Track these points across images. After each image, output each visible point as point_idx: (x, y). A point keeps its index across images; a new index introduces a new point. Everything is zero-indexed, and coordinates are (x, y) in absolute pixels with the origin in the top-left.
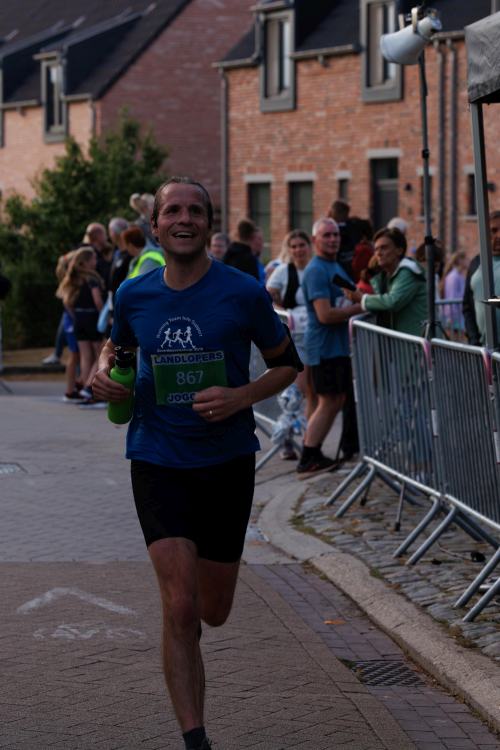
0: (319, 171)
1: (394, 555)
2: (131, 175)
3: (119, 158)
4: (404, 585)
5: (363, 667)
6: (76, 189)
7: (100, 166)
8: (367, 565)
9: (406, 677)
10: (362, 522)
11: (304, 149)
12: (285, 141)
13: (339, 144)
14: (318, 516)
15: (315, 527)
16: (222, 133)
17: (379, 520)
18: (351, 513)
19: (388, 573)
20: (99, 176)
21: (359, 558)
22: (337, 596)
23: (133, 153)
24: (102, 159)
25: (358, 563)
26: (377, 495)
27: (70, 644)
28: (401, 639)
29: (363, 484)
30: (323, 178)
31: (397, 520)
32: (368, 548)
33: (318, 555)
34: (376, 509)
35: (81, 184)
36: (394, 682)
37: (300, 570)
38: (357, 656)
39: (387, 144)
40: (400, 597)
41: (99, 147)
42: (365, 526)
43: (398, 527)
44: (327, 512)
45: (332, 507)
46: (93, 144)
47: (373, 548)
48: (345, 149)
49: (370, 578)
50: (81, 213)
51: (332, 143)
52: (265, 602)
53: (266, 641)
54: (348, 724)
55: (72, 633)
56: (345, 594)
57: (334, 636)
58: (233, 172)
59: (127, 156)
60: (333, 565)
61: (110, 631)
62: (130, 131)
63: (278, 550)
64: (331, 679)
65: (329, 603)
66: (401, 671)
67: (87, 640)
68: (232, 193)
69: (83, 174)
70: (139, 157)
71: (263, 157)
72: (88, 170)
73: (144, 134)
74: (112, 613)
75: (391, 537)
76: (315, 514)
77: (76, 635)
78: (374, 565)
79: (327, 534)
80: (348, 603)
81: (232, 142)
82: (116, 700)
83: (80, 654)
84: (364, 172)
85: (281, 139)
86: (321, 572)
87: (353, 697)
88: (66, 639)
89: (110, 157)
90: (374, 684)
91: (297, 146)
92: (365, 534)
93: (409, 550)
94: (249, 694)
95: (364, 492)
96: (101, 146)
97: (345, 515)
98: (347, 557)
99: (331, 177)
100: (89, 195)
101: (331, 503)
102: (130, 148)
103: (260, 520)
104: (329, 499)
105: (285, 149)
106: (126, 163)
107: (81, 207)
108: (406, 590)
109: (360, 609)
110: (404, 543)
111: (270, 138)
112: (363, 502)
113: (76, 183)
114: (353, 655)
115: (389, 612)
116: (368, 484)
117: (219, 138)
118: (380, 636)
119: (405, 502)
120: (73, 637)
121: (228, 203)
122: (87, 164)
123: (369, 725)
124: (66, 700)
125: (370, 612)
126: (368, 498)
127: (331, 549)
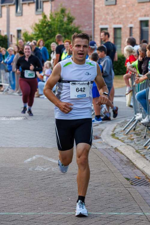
0: (123, 24)
1: (143, 146)
2: (63, 25)
3: (59, 20)
4: (146, 155)
5: (132, 180)
6: (45, 30)
7: (53, 22)
8: (135, 149)
9: (146, 183)
10: (134, 136)
11: (119, 17)
12: (113, 15)
13: (130, 16)
14: (120, 134)
15: (119, 137)
16: (92, 12)
17: (139, 135)
18: (130, 133)
19: (141, 151)
20: (53, 26)
21: (133, 147)
22: (125, 159)
23: (64, 18)
24: (54, 20)
25: (132, 148)
26: (139, 127)
27: (40, 172)
28: (144, 172)
29: (134, 123)
30: (125, 27)
31: (145, 135)
32: (135, 144)
33: (119, 146)
34: (138, 132)
35: (47, 28)
36: (142, 185)
37: (114, 150)
38: (130, 177)
39: (145, 16)
40: (145, 159)
41: (53, 16)
42: (134, 137)
43: (145, 137)
44: (123, 132)
45: (124, 131)
46: (51, 15)
47: (137, 143)
48: (132, 17)
49: (136, 153)
50: (47, 37)
51: (127, 16)
52: (102, 160)
53: (102, 172)
54: (126, 197)
55: (41, 169)
56: (127, 158)
57: (123, 171)
58: (96, 25)
59: (62, 19)
60: (124, 149)
61: (53, 168)
62: (63, 11)
63: (107, 144)
64: (122, 183)
65: (122, 160)
66: (144, 181)
67: (46, 171)
68: (95, 31)
69: (47, 25)
70: (65, 19)
71: (106, 20)
72: (49, 23)
73: (67, 12)
74: (54, 163)
75: (143, 140)
76: (119, 133)
77: (42, 170)
78: (137, 149)
79: (123, 139)
80: (128, 160)
81: (96, 15)
82: (54, 189)
83: (44, 175)
84: (138, 25)
85: (111, 14)
86: (120, 151)
87: (128, 189)
88: (39, 170)
89: (56, 19)
90: (135, 185)
91: (116, 16)
92: (134, 139)
93: (148, 144)
94: (96, 188)
95: (135, 126)
96: (54, 16)
97: (129, 133)
98: (129, 147)
99: (127, 26)
100: (49, 31)
101: (124, 130)
102: (63, 17)
103: (102, 135)
104: (123, 128)
105: (113, 17)
106: (61, 21)
107: (47, 35)
108: (146, 157)
109: (132, 162)
110: (147, 142)
111: (108, 14)
112: (134, 129)
113: (45, 28)
114: (129, 176)
115: (140, 163)
116: (136, 124)
117: (91, 13)
118: (138, 171)
119: (147, 129)
120: (41, 170)
121: (94, 35)
122: (49, 22)
123: (133, 198)
124: (39, 189)
125: (135, 163)
126: (136, 128)
127: (124, 144)
